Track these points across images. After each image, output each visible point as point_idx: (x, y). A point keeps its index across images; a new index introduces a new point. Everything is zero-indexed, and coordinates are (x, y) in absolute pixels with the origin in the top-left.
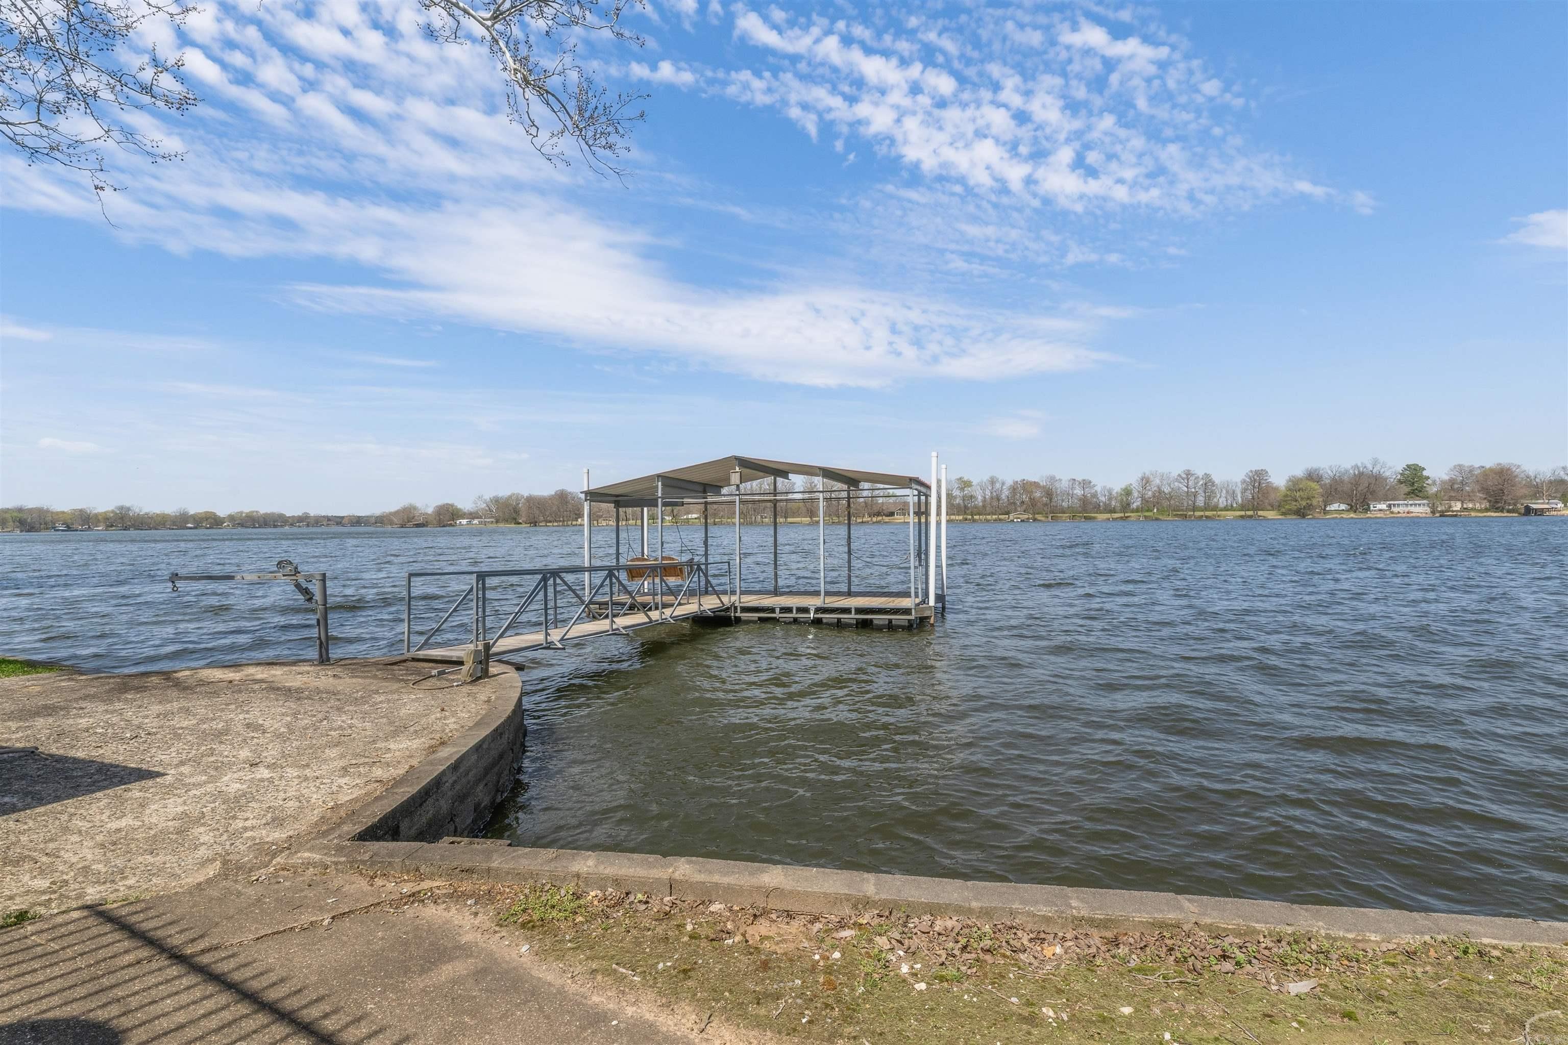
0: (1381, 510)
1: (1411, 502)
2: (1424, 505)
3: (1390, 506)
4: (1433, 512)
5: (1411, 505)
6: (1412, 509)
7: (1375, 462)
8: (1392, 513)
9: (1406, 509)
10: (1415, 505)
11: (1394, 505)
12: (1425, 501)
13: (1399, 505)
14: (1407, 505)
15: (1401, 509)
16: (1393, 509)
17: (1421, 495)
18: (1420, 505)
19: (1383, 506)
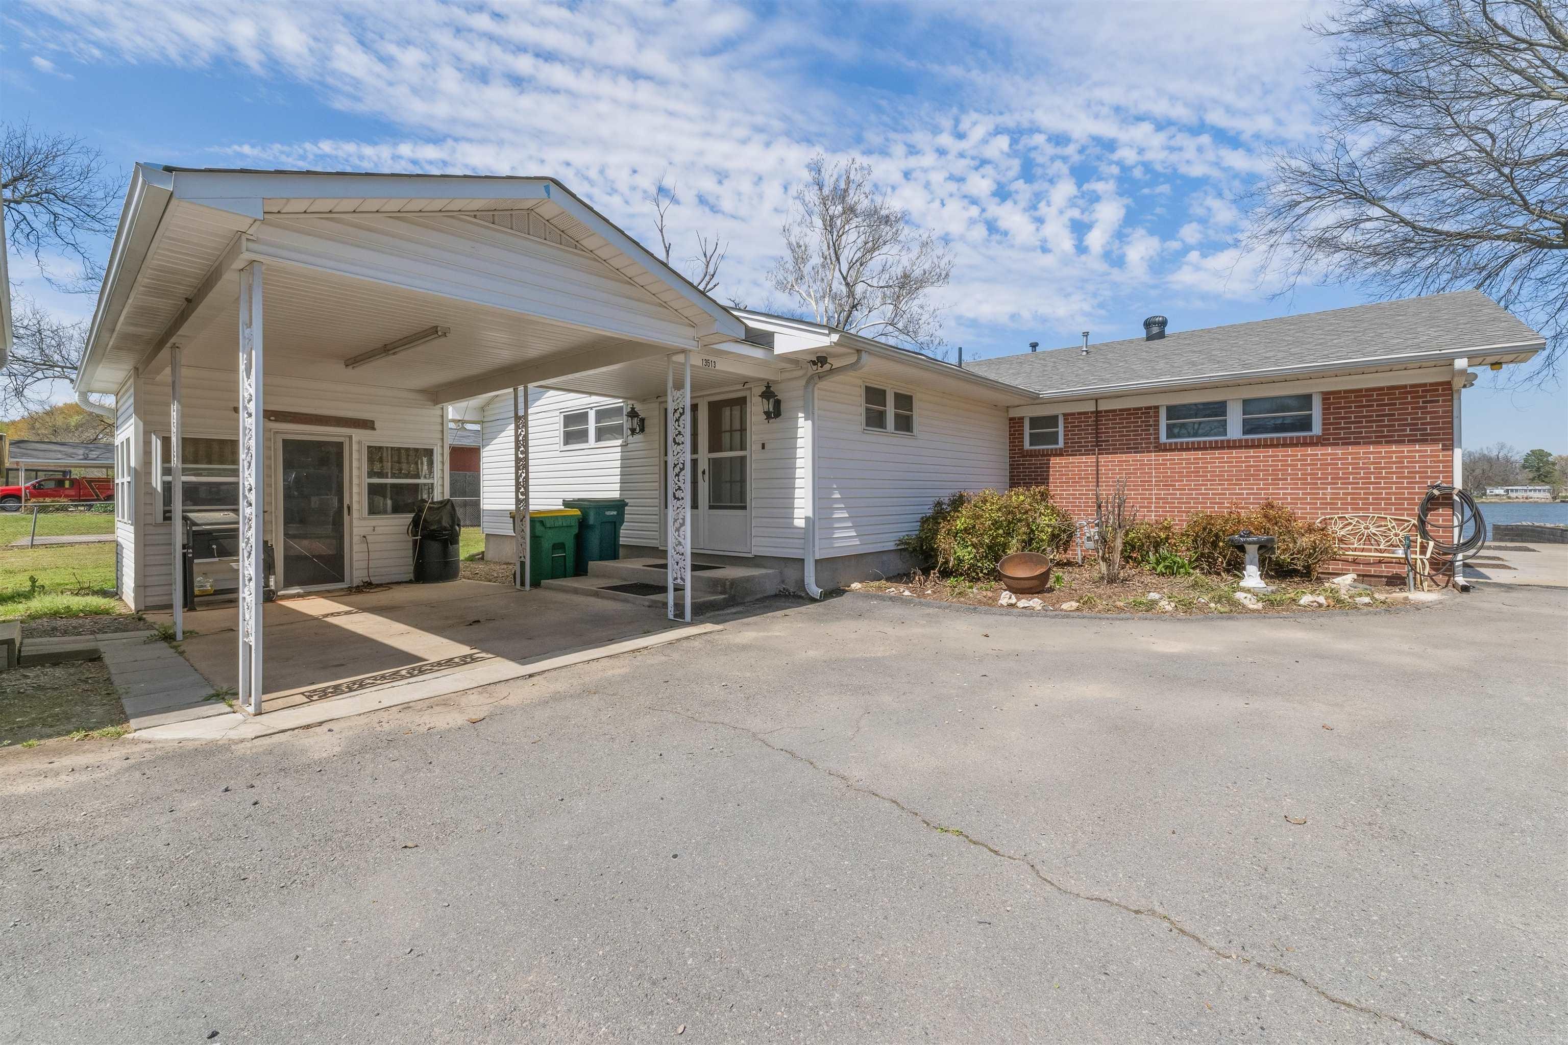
0: (1497, 495)
1: (1530, 488)
2: (1544, 491)
3: (1507, 491)
4: (1554, 498)
5: (1530, 490)
6: (1532, 494)
7: (1502, 447)
8: (1509, 498)
9: (1525, 495)
10: (1535, 490)
11: (1512, 490)
12: (1547, 487)
13: (1517, 490)
14: (1526, 491)
15: (1520, 494)
16: (1511, 494)
17: (1546, 480)
18: (1540, 490)
19: (1500, 491)
